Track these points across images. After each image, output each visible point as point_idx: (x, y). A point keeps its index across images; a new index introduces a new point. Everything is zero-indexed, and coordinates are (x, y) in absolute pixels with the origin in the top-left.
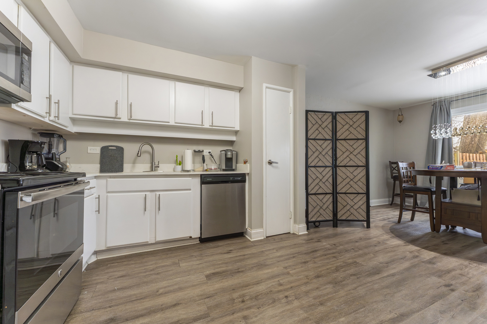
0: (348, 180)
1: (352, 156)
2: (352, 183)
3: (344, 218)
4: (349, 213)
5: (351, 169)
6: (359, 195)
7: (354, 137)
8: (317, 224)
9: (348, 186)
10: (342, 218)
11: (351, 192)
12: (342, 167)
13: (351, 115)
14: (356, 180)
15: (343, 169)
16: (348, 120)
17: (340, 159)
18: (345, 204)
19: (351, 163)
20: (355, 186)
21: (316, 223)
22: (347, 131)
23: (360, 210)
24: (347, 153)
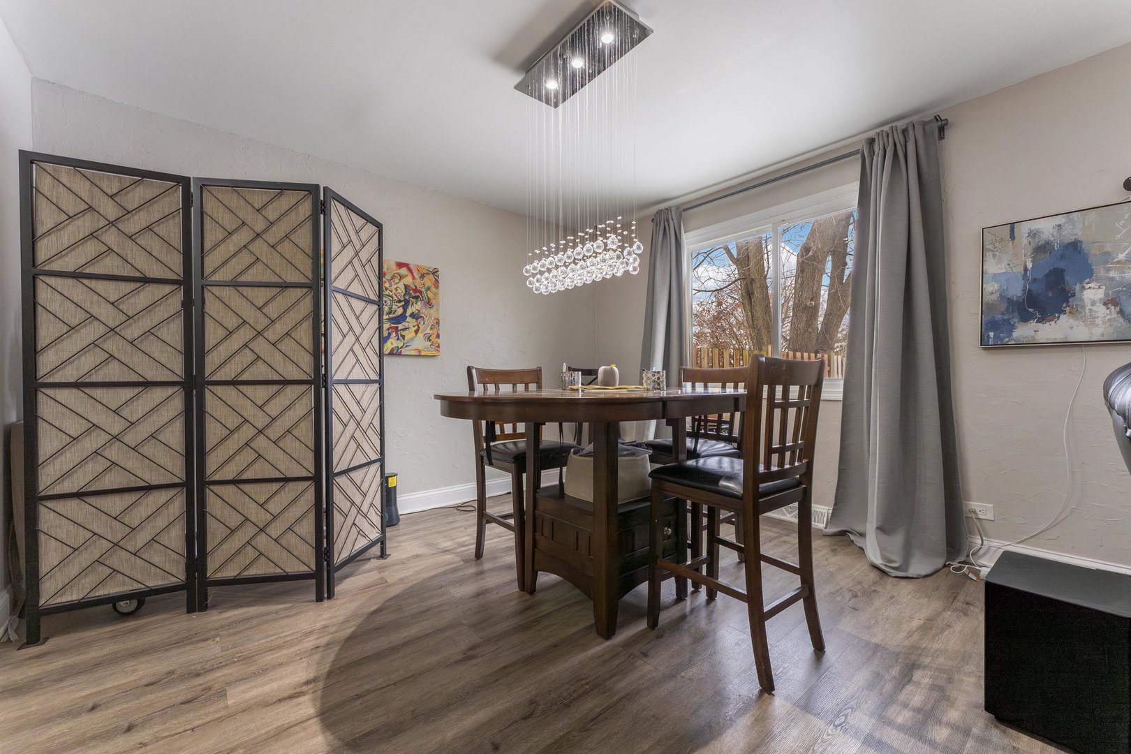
0: (247, 432)
1: (261, 346)
2: (261, 442)
3: (230, 572)
4: (250, 553)
5: (260, 393)
6: (291, 484)
7: (268, 277)
8: (124, 606)
9: (248, 455)
10: (224, 575)
11: (259, 477)
12: (223, 387)
13: (259, 198)
14: (275, 431)
15: (229, 393)
16: (247, 214)
17: (215, 354)
18: (234, 520)
19: (259, 372)
20: (274, 454)
21: (122, 603)
22: (245, 254)
23: (291, 540)
24: (245, 334)
